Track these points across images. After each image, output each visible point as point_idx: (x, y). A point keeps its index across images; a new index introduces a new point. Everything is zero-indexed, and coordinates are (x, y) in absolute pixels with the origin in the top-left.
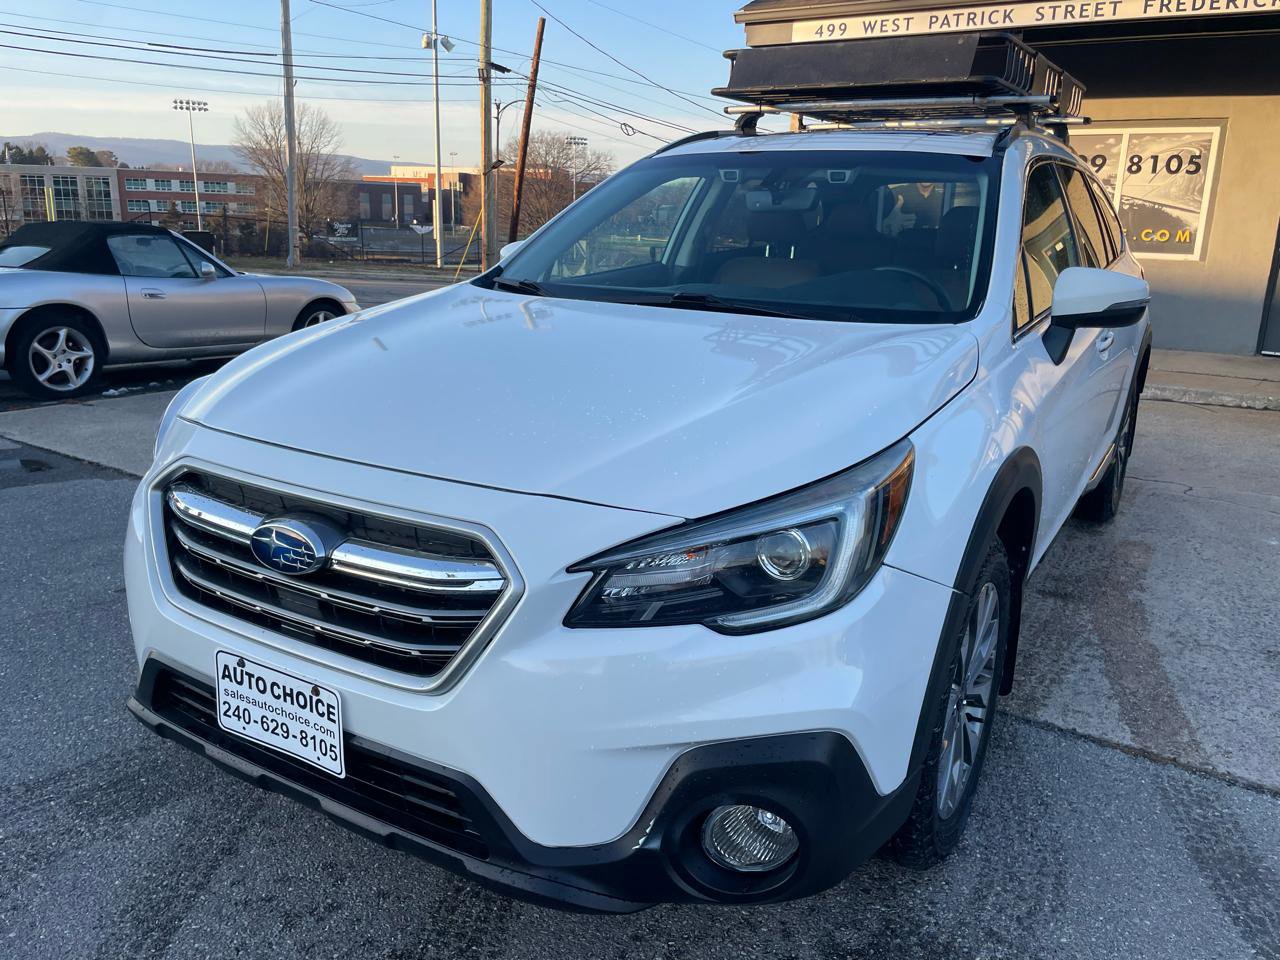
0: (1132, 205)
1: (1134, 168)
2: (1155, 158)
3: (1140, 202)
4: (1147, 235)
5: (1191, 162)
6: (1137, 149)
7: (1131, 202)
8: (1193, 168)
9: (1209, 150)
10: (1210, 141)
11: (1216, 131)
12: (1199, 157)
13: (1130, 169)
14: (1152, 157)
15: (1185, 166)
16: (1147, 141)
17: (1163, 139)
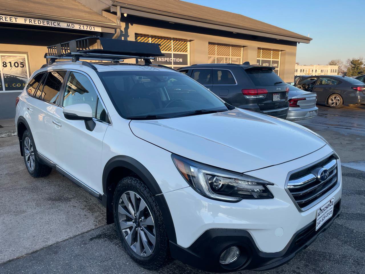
0: (7, 76)
1: (5, 66)
2: (10, 63)
3: (9, 76)
4: (14, 85)
5: (21, 64)
6: (4, 60)
7: (7, 75)
8: (22, 66)
9: (25, 61)
10: (25, 58)
11: (25, 56)
12: (23, 63)
13: (3, 66)
14: (9, 62)
15: (19, 65)
16: (6, 57)
17: (11, 57)
